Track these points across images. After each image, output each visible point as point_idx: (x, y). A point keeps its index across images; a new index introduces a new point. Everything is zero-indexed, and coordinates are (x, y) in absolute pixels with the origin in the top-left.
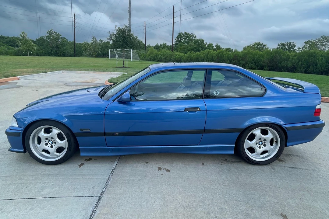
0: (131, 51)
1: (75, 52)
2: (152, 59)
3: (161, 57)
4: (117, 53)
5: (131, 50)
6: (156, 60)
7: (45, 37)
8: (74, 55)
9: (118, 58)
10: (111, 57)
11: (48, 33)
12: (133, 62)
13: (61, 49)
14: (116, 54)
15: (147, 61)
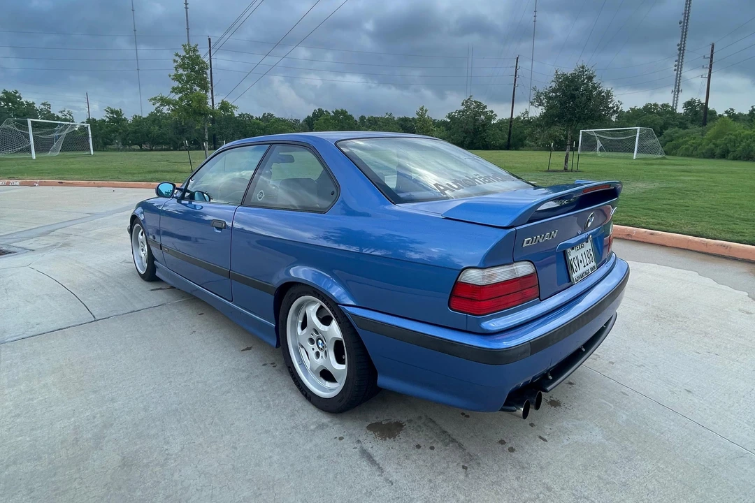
0: (638, 131)
1: (509, 140)
2: (718, 151)
3: (749, 145)
4: (600, 138)
5: (638, 128)
6: (731, 155)
7: (455, 113)
8: (508, 147)
9: (601, 150)
10: (582, 150)
11: (463, 104)
12: (639, 161)
13: (481, 134)
14: (598, 141)
15: (700, 157)
